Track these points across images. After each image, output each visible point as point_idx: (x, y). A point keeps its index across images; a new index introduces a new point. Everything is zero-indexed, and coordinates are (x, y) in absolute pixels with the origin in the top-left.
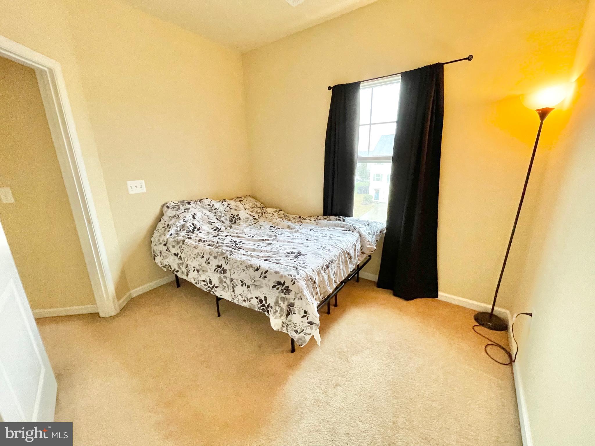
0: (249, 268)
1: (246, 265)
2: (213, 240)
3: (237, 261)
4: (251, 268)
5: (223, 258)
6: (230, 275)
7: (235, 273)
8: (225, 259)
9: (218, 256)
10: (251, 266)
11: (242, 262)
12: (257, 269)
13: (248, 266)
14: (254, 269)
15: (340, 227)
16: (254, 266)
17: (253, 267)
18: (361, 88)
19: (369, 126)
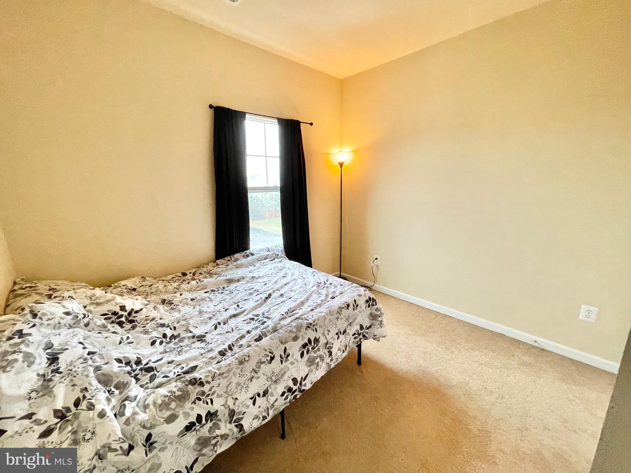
0: (341, 311)
1: (336, 312)
2: (240, 335)
3: (325, 317)
4: (343, 310)
5: (306, 329)
6: (326, 338)
7: (329, 331)
8: (309, 328)
9: (298, 333)
10: (341, 308)
11: (331, 313)
12: (348, 306)
13: (339, 311)
14: (345, 308)
15: (263, 260)
16: (343, 306)
17: (343, 308)
18: (246, 118)
19: (265, 158)
